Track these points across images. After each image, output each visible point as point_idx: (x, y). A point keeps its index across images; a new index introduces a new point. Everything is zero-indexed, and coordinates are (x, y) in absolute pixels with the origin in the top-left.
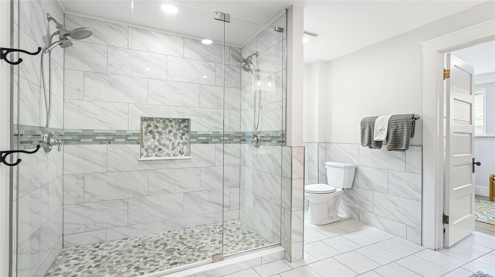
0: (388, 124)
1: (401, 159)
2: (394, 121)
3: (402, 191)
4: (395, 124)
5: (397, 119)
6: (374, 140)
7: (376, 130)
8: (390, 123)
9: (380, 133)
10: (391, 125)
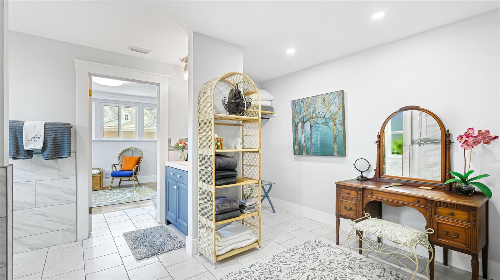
0: (44, 132)
1: (52, 167)
2: (52, 129)
3: (55, 199)
4: (53, 132)
5: (55, 127)
6: (25, 149)
7: (26, 137)
8: (47, 131)
9: (33, 141)
10: (48, 133)
